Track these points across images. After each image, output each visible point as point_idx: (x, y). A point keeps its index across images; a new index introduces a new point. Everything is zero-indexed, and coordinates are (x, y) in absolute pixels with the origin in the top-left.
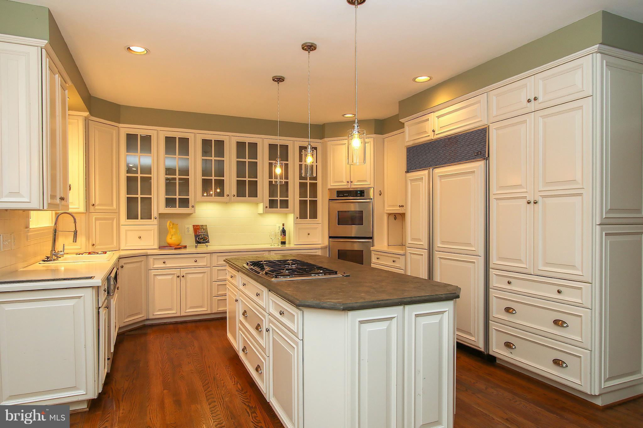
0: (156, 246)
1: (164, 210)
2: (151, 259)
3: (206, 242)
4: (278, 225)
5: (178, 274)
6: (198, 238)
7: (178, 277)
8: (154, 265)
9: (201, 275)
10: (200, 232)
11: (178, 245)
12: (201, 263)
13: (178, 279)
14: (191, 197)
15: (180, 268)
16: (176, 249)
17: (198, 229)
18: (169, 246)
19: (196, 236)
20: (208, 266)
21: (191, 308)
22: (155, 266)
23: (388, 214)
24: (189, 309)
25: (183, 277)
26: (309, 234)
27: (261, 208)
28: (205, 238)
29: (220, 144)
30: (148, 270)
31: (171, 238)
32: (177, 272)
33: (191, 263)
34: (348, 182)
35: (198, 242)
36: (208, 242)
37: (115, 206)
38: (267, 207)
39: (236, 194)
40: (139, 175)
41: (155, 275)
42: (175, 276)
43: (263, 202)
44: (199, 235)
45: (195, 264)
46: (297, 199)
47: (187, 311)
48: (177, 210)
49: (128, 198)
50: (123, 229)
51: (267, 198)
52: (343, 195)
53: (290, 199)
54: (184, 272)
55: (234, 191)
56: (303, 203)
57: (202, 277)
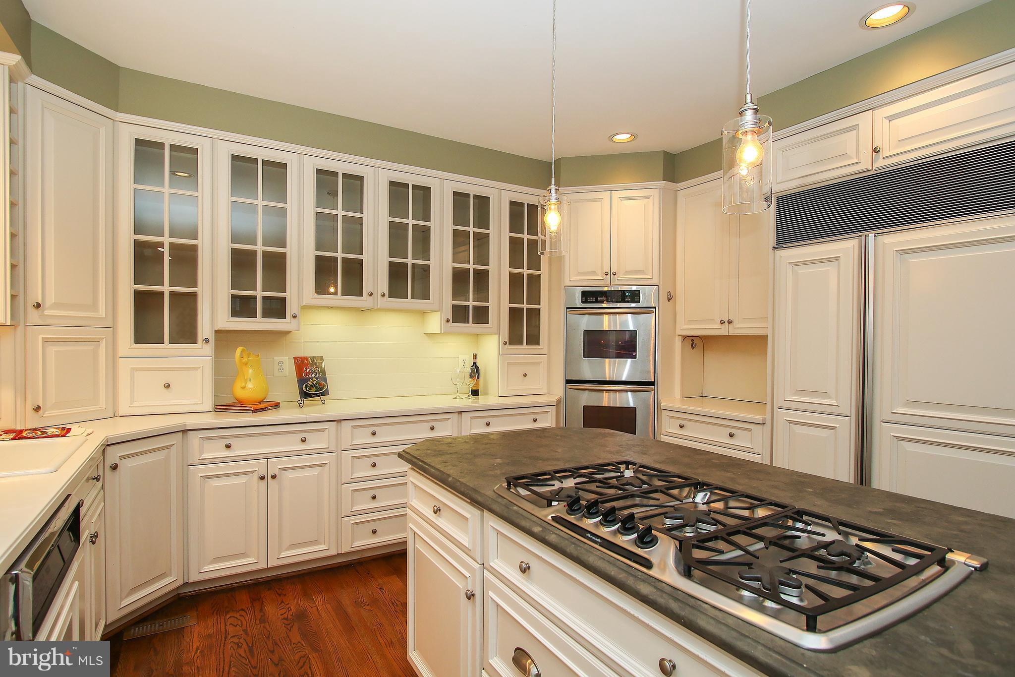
0: (208, 405)
1: (228, 322)
2: (194, 439)
3: (323, 394)
4: (462, 357)
5: (263, 472)
6: (306, 387)
7: (262, 478)
8: (201, 452)
9: (314, 472)
10: (308, 373)
11: (260, 402)
12: (316, 442)
13: (263, 484)
14: (291, 295)
15: (267, 457)
16: (255, 411)
17: (306, 365)
18: (239, 406)
19: (302, 381)
20: (332, 448)
21: (293, 546)
22: (205, 456)
23: (683, 336)
24: (287, 549)
25: (274, 477)
26: (525, 375)
27: (435, 322)
28: (320, 384)
29: (355, 183)
30: (187, 466)
31: (244, 388)
32: (259, 467)
33: (292, 444)
34: (606, 275)
35: (305, 395)
36: (326, 393)
37: (102, 312)
38: (448, 321)
39: (386, 291)
40: (167, 240)
41: (205, 477)
42: (256, 477)
43: (440, 310)
44: (308, 380)
45: (303, 447)
46: (506, 305)
47: (283, 555)
48: (259, 323)
49: (138, 294)
50: (124, 366)
51: (448, 302)
52: (596, 299)
53: (492, 304)
54: (275, 466)
55: (383, 285)
56: (515, 315)
57: (318, 474)
